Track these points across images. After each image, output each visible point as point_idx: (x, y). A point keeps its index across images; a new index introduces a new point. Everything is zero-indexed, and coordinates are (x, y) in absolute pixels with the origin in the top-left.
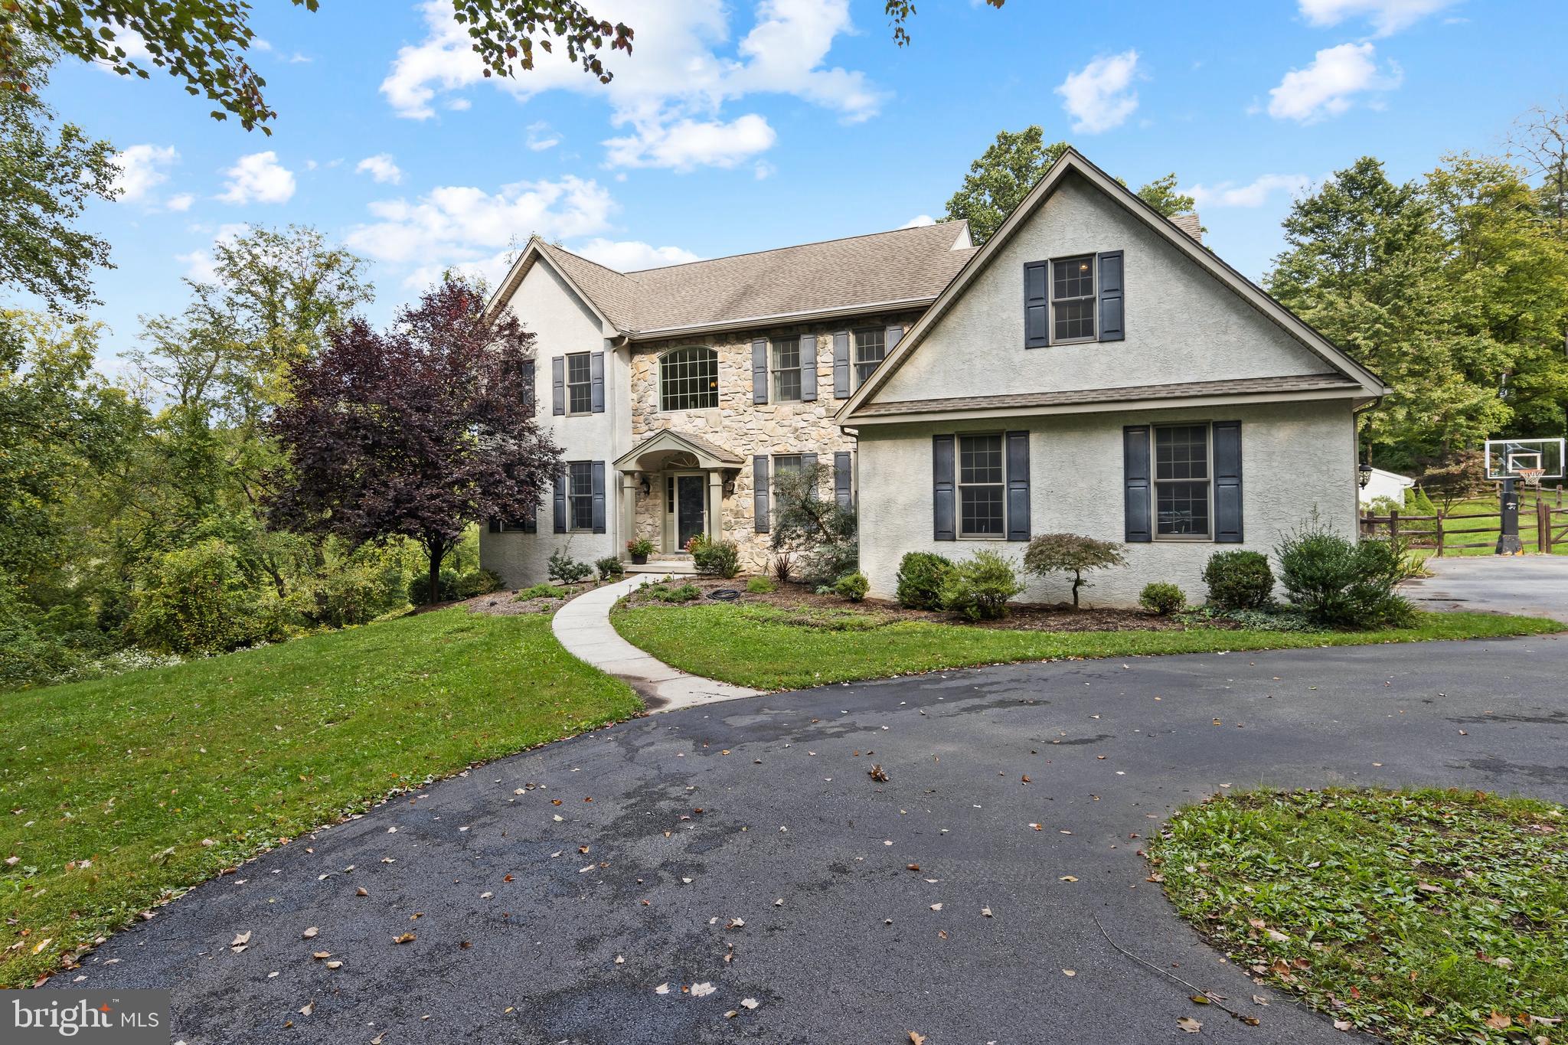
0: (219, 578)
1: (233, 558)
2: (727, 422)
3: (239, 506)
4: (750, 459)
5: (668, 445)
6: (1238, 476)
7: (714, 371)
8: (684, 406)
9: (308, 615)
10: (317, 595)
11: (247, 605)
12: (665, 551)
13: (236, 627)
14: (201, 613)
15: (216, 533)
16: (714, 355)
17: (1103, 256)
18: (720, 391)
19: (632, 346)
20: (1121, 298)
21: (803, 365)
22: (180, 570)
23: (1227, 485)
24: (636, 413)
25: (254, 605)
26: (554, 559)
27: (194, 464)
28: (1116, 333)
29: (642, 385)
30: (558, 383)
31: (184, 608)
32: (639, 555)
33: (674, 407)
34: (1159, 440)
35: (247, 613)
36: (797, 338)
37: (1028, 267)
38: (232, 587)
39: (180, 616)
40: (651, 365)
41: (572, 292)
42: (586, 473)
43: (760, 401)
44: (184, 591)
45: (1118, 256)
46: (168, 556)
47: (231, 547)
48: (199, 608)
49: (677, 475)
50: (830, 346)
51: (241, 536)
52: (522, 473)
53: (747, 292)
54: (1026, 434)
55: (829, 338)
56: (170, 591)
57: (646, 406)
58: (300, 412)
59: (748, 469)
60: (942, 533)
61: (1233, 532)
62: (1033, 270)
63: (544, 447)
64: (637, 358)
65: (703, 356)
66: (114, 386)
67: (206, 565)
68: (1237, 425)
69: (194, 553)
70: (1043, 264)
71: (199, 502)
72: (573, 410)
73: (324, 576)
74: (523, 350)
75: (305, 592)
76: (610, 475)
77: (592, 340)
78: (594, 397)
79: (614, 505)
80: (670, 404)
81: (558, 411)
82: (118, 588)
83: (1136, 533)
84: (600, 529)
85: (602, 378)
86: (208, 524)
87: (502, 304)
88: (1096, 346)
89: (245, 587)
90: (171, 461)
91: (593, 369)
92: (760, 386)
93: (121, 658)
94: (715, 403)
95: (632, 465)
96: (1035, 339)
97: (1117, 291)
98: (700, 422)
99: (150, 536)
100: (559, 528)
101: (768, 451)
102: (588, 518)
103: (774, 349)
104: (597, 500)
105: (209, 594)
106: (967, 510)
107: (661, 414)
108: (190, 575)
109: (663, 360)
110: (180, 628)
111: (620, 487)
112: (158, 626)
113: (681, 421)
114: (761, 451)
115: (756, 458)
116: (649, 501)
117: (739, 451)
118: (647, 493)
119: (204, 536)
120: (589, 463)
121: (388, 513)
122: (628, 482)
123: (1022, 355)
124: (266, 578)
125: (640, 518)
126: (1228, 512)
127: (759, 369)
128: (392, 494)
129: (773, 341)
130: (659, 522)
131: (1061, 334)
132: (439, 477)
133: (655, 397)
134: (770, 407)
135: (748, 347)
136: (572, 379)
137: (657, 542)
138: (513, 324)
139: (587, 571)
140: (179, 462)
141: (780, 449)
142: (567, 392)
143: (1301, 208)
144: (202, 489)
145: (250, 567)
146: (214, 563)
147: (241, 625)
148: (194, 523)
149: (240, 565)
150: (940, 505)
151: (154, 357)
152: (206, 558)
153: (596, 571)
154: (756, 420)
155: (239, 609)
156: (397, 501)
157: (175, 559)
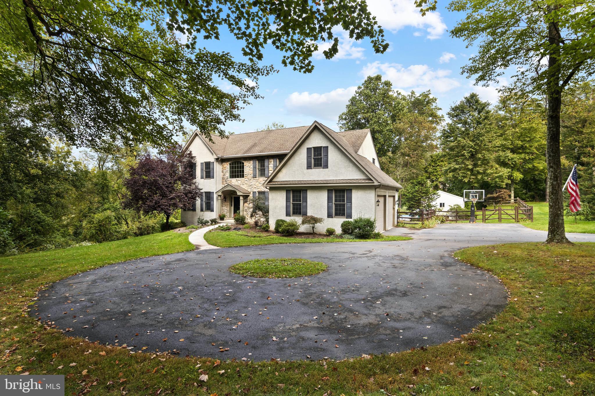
0: (110, 222)
1: (114, 216)
2: (246, 182)
3: (116, 200)
4: (252, 193)
5: (229, 188)
6: (351, 202)
7: (243, 168)
8: (235, 177)
9: (135, 233)
10: (138, 228)
11: (118, 230)
12: (230, 217)
13: (115, 237)
14: (105, 232)
15: (108, 209)
16: (243, 163)
17: (324, 147)
18: (245, 173)
19: (221, 160)
20: (328, 158)
21: (266, 168)
22: (99, 220)
23: (349, 204)
24: (223, 179)
25: (119, 230)
26: (199, 219)
27: (103, 188)
28: (326, 166)
29: (225, 171)
30: (202, 170)
31: (100, 230)
32: (222, 218)
33: (233, 177)
34: (335, 193)
35: (118, 232)
36: (264, 160)
37: (308, 149)
38: (113, 225)
39: (99, 233)
40: (227, 166)
41: (206, 145)
42: (209, 195)
43: (255, 177)
44: (100, 225)
45: (327, 147)
46: (96, 216)
47: (113, 213)
48: (104, 230)
49: (233, 196)
50: (272, 163)
51: (115, 210)
52: (190, 195)
53: (254, 145)
54: (307, 190)
55: (272, 160)
56: (96, 225)
57: (225, 177)
58: (132, 180)
59: (251, 195)
60: (288, 214)
61: (350, 216)
62: (309, 149)
63: (197, 188)
64: (223, 164)
65: (240, 164)
66: (78, 160)
67: (106, 218)
68: (351, 190)
69: (102, 214)
70: (311, 148)
71: (104, 199)
72: (206, 177)
73: (140, 222)
74: (192, 161)
75: (134, 226)
76: (215, 196)
77: (211, 159)
78: (211, 174)
79: (216, 203)
80: (232, 176)
81: (202, 178)
82: (78, 225)
83: (330, 216)
84: (212, 211)
85: (213, 169)
86: (106, 206)
87: (187, 148)
88: (322, 169)
89: (117, 224)
90: (96, 187)
91: (211, 166)
92: (255, 172)
93: (84, 244)
94: (243, 177)
95: (220, 194)
96: (309, 167)
97: (327, 156)
98: (239, 182)
99: (90, 209)
100: (202, 210)
101: (256, 190)
102: (209, 208)
103: (259, 162)
104: (212, 203)
105: (107, 226)
106: (294, 209)
107: (229, 179)
108: (102, 221)
109: (230, 164)
110: (99, 236)
111: (217, 199)
112: (93, 235)
113: (235, 182)
114: (255, 190)
115: (253, 192)
116: (226, 203)
117: (249, 190)
118: (225, 201)
119: (105, 210)
120: (210, 192)
121: (153, 206)
122: (219, 198)
123: (306, 171)
124: (124, 222)
125: (224, 208)
126: (349, 211)
127: (254, 168)
128: (154, 202)
129: (258, 161)
130: (228, 209)
131: (315, 166)
132: (167, 197)
133: (228, 175)
134: (257, 178)
135: (252, 162)
136: (206, 169)
137: (228, 214)
138: (190, 154)
139: (208, 222)
140: (99, 187)
141: (259, 190)
142: (204, 173)
143: (453, 109)
144: (105, 195)
145: (119, 219)
146: (108, 217)
147: (116, 236)
148: (103, 205)
149: (116, 219)
150: (287, 207)
151: (90, 153)
152: (106, 216)
153: (210, 222)
154: (253, 182)
155: (116, 231)
156: (156, 203)
157: (98, 216)
